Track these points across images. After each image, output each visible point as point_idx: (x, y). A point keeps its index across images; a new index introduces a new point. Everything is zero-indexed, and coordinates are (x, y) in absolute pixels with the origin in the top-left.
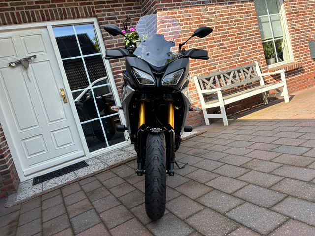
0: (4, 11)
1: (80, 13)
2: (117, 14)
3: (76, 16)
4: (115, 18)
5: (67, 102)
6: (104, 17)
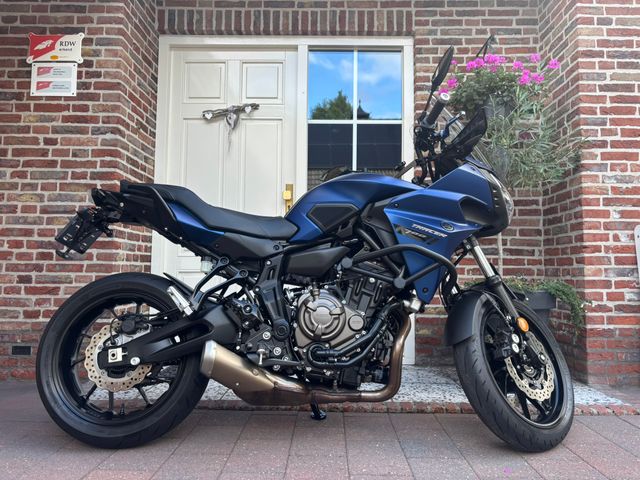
0: (224, 7)
1: (376, 23)
2: (469, 32)
3: (366, 29)
4: (459, 42)
6: (431, 37)
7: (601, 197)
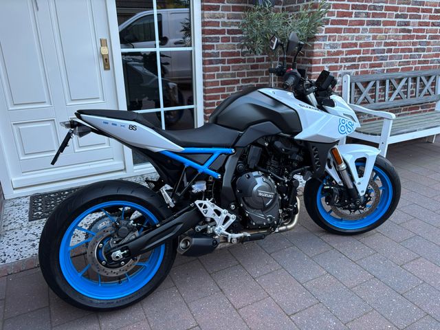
5: (109, 69)
7: (322, 58)
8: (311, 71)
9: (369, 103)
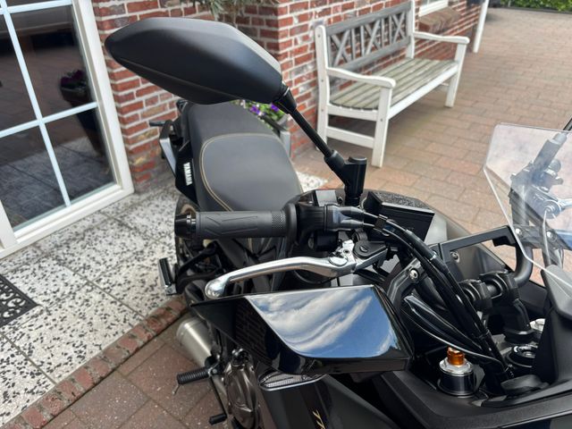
7: (288, 4)
8: (277, 26)
9: (346, 61)
